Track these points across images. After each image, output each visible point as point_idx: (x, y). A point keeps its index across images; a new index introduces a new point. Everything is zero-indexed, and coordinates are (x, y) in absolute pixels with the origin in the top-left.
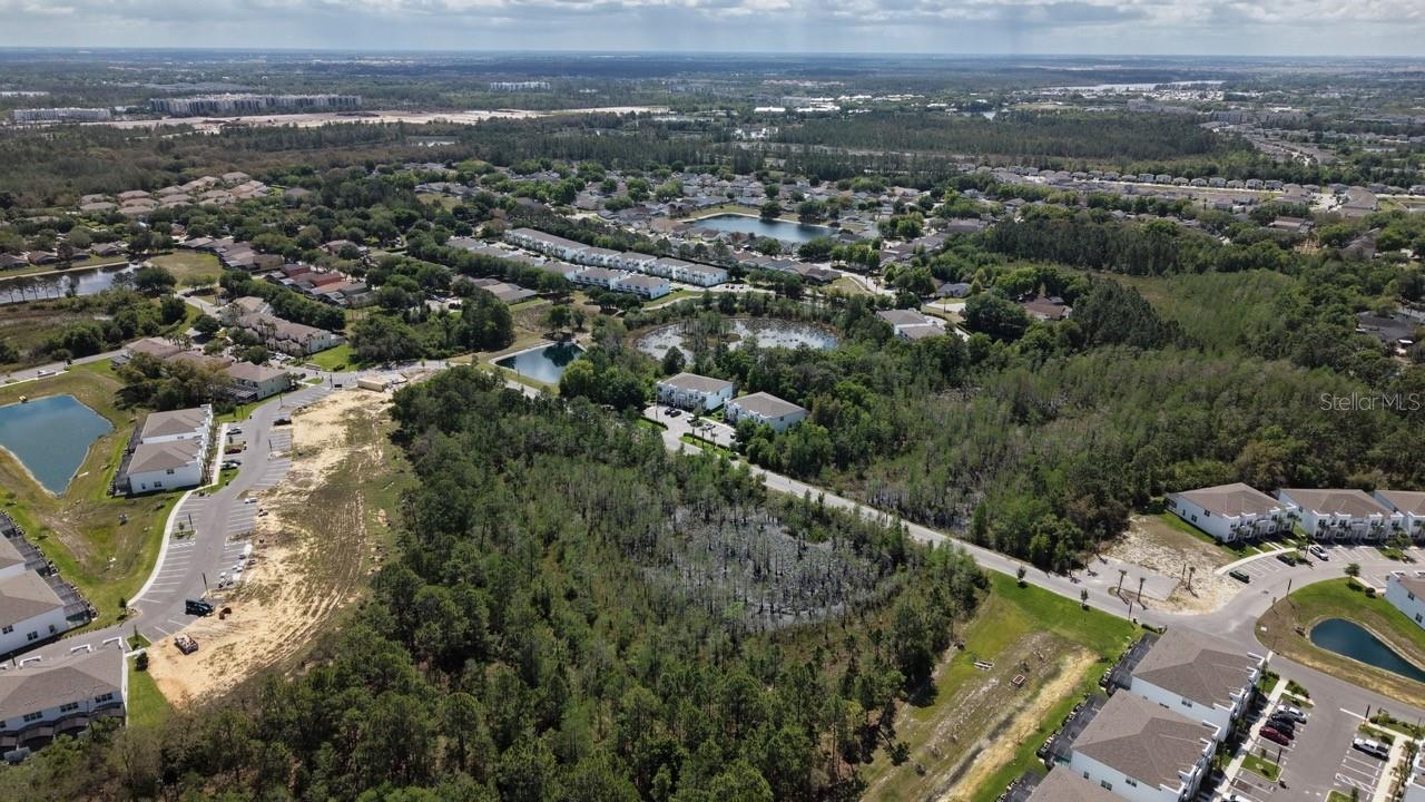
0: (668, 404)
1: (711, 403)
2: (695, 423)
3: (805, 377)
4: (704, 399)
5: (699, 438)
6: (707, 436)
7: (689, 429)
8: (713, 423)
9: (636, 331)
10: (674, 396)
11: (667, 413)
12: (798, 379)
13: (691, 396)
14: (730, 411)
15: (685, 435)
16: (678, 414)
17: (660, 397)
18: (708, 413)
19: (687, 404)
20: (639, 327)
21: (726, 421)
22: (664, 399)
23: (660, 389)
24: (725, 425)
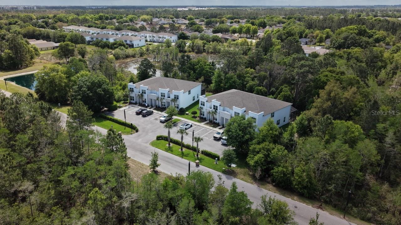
0: (141, 105)
1: (184, 101)
2: (169, 123)
3: (271, 75)
4: (176, 98)
5: (176, 143)
6: (188, 140)
7: (164, 132)
8: (190, 122)
9: (122, 60)
10: (145, 96)
11: (138, 114)
12: (265, 78)
13: (163, 95)
14: (207, 109)
15: (159, 138)
16: (150, 113)
17: (132, 99)
18: (182, 112)
19: (159, 103)
20: (124, 58)
21: (202, 119)
22: (136, 99)
23: (132, 90)
24: (202, 124)
